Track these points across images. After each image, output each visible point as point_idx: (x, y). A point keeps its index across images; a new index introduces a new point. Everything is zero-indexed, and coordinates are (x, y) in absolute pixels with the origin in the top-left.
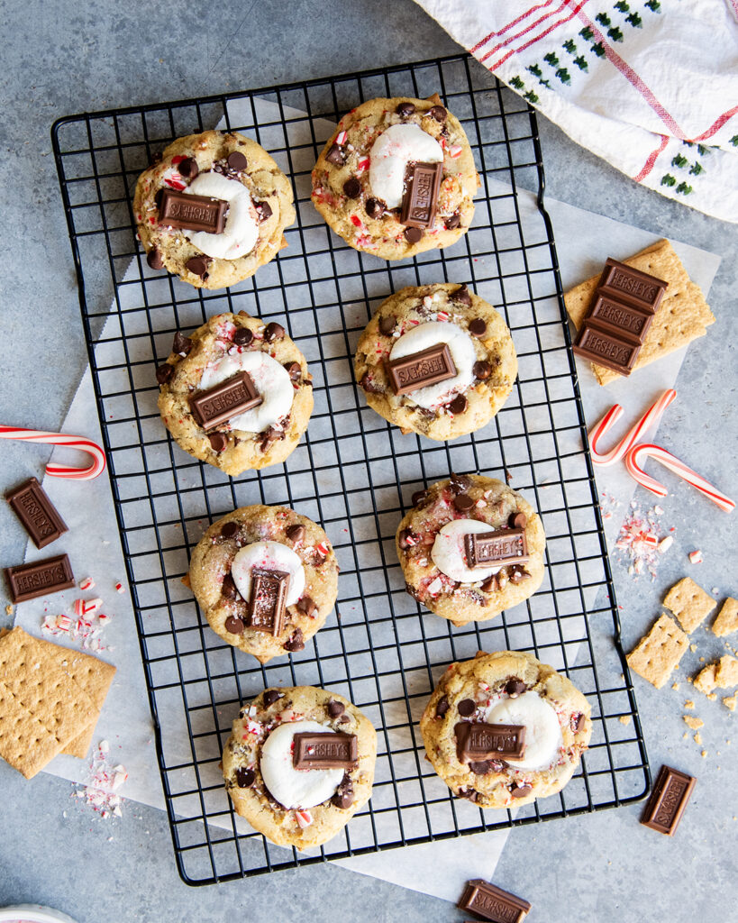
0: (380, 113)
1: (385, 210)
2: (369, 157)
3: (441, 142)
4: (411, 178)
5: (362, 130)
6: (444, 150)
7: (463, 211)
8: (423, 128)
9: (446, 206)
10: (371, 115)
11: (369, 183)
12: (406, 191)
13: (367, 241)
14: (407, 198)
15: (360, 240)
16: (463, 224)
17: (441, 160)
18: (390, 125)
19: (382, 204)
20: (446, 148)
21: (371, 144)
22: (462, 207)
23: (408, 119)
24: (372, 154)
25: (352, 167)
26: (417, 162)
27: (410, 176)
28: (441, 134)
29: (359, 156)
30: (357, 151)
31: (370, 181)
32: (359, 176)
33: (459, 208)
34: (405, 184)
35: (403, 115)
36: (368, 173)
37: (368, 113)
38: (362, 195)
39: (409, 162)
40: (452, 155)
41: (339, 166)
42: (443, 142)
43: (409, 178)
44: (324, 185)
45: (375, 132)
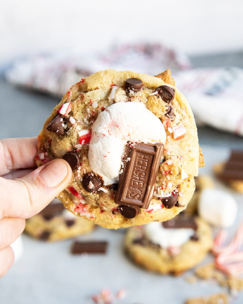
0: (108, 88)
1: (102, 185)
2: (90, 130)
3: (165, 122)
4: (129, 159)
5: (86, 103)
6: (167, 130)
7: (182, 190)
8: (149, 106)
9: (164, 187)
10: (97, 88)
11: (87, 157)
12: (122, 171)
13: (85, 209)
14: (123, 177)
15: (78, 208)
16: (181, 202)
17: (163, 141)
18: (114, 102)
19: (98, 180)
20: (169, 129)
21: (94, 117)
22: (182, 186)
23: (133, 97)
24: (94, 129)
25: (72, 140)
26: (136, 143)
27: (128, 157)
28: (166, 115)
29: (80, 129)
30: (79, 124)
31: (89, 155)
32: (78, 149)
33: (178, 187)
34: (122, 163)
35: (129, 92)
36: (88, 146)
37: (95, 87)
38: (79, 168)
39: (128, 142)
40: (175, 138)
41: (61, 136)
42: (167, 123)
43: (126, 159)
44: (47, 150)
45: (98, 107)
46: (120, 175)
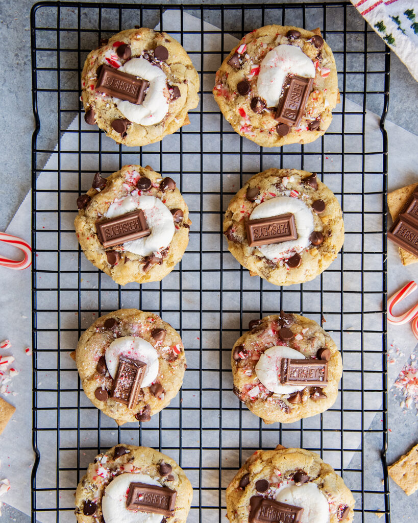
0: (274, 35)
1: (265, 107)
2: (260, 66)
3: (315, 63)
4: (288, 86)
5: (258, 45)
6: (316, 70)
7: (323, 118)
8: (304, 51)
9: (311, 112)
10: (267, 35)
11: (256, 85)
12: (282, 95)
13: (249, 129)
14: (282, 101)
15: (243, 128)
16: (321, 128)
17: (313, 76)
18: (279, 44)
19: (263, 103)
20: (318, 68)
21: (263, 57)
22: (323, 115)
23: (294, 42)
24: (262, 64)
25: (246, 72)
26: (294, 75)
27: (288, 84)
28: (316, 57)
29: (252, 64)
30: (252, 60)
31: (258, 84)
32: (250, 79)
33: (321, 115)
34: (283, 90)
35: (291, 39)
36: (257, 77)
37: (265, 34)
38: (250, 93)
39: (288, 74)
40: (322, 75)
41: (236, 69)
42: (317, 64)
43: (286, 86)
44: (224, 83)
45: (267, 48)
46: (280, 99)
